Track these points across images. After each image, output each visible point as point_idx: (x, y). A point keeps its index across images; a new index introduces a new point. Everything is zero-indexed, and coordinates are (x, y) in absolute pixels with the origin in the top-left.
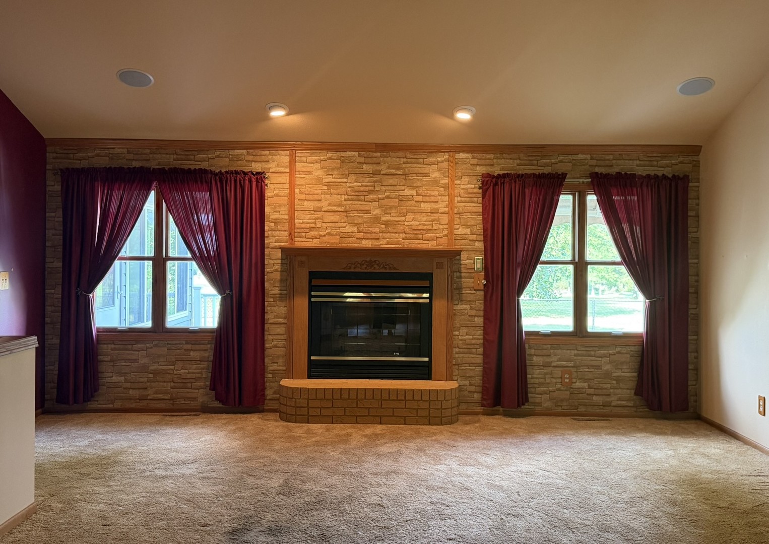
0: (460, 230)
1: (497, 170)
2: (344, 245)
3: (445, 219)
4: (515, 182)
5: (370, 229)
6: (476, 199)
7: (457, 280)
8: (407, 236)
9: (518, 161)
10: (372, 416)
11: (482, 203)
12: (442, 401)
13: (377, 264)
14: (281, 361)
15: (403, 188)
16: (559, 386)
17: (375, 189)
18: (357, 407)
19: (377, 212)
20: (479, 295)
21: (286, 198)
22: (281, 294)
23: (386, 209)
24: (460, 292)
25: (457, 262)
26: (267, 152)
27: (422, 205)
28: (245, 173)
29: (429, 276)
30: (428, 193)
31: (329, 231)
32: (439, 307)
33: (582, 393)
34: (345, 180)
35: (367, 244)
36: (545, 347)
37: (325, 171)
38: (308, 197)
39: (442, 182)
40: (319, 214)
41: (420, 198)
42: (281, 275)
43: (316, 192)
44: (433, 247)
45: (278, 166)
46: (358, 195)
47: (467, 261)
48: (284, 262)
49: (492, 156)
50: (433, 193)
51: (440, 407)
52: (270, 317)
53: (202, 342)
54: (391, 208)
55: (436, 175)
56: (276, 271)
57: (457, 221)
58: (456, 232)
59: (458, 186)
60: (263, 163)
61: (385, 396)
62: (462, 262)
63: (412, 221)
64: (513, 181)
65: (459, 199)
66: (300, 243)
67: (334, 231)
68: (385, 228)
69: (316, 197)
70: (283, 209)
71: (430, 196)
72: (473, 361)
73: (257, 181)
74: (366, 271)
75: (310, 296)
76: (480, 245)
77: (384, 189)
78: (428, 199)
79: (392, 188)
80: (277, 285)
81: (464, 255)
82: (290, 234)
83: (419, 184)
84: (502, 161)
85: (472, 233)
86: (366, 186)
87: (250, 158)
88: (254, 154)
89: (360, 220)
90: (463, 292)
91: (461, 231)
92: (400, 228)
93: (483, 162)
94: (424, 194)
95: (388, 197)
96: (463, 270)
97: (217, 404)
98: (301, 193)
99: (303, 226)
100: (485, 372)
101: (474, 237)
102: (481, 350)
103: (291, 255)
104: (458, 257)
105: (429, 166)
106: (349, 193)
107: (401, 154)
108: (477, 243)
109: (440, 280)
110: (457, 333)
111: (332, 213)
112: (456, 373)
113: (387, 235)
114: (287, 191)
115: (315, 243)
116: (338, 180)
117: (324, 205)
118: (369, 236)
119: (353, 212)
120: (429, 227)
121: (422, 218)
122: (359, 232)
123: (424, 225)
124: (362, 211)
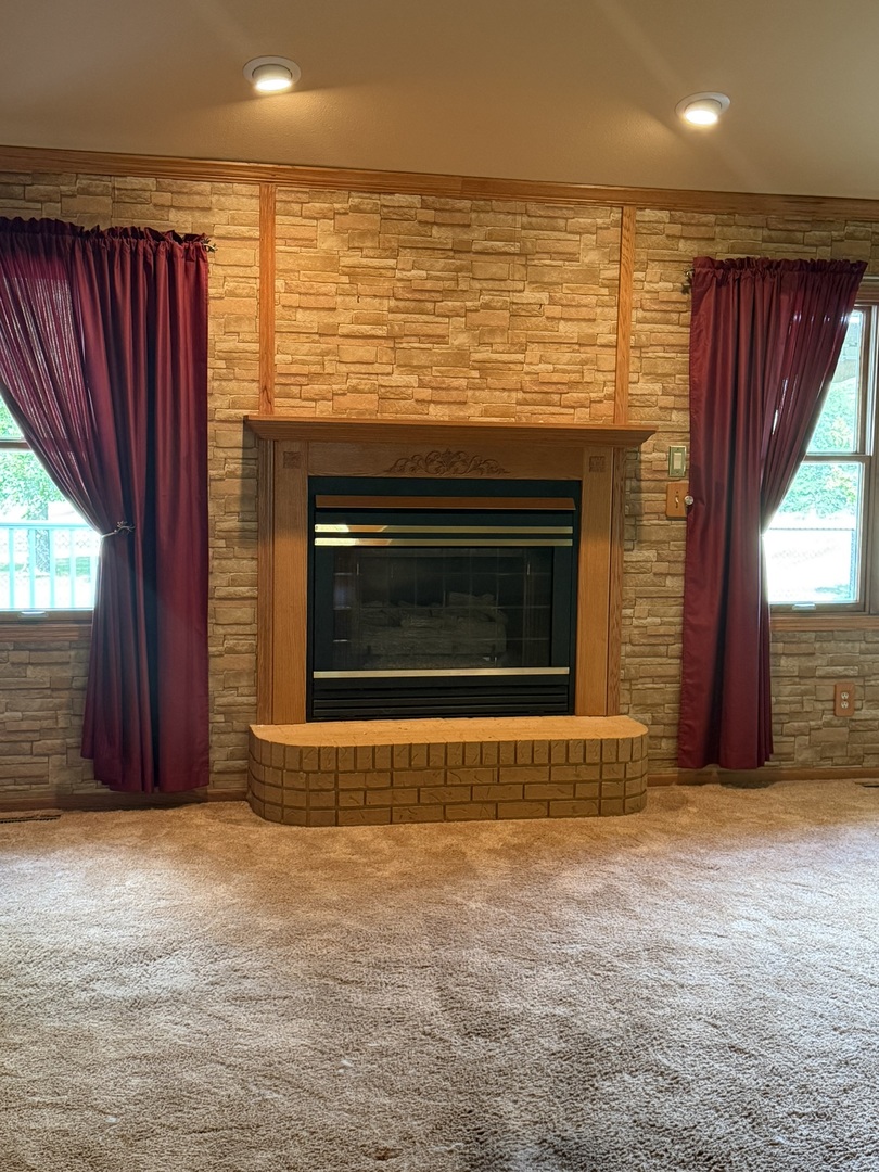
0: (640, 384)
1: (721, 252)
2: (389, 416)
3: (608, 359)
4: (763, 279)
5: (447, 380)
6: (675, 316)
7: (633, 496)
8: (528, 396)
9: (766, 233)
10: (477, 802)
11: (691, 326)
12: (626, 763)
13: (464, 461)
14: (245, 683)
15: (520, 286)
16: (828, 717)
17: (458, 285)
18: (446, 785)
19: (461, 340)
20: (678, 530)
21: (254, 302)
22: (243, 530)
23: (482, 334)
24: (638, 523)
25: (633, 456)
26: (205, 186)
27: (562, 326)
28: (157, 236)
29: (573, 489)
30: (574, 299)
31: (353, 382)
32: (594, 556)
33: (872, 730)
34: (392, 262)
35: (438, 414)
36: (805, 637)
37: (343, 241)
38: (305, 301)
39: (605, 274)
40: (330, 343)
41: (556, 311)
42: (243, 485)
43: (324, 288)
44: (582, 422)
45: (233, 221)
46: (420, 299)
47: (654, 454)
48: (251, 454)
49: (711, 218)
50: (585, 300)
51: (622, 776)
52: (219, 583)
53: (53, 645)
54: (492, 331)
55: (591, 257)
56: (231, 474)
57: (635, 365)
58: (632, 389)
59: (639, 285)
60: (197, 214)
61: (507, 757)
62: (644, 457)
63: (540, 364)
64: (758, 276)
65: (640, 314)
66: (287, 409)
67: (365, 385)
68: (480, 378)
69: (323, 301)
70: (245, 327)
71: (579, 306)
72: (660, 671)
73: (187, 257)
74: (438, 476)
75: (312, 535)
76: (680, 419)
77: (478, 286)
78: (572, 313)
79: (496, 285)
80: (235, 508)
81: (648, 442)
82: (264, 389)
83: (554, 276)
84: (731, 231)
85: (665, 393)
86: (439, 279)
87: (166, 198)
88: (175, 188)
89: (423, 359)
90: (645, 522)
91: (643, 387)
92: (512, 380)
93: (693, 231)
94: (565, 302)
95: (486, 306)
96: (644, 475)
97: (95, 788)
98: (289, 291)
99: (294, 369)
100: (686, 696)
101: (669, 401)
102: (677, 647)
103: (261, 435)
105: (578, 237)
106: (400, 293)
107: (516, 205)
108: (675, 416)
109: (596, 495)
110: (629, 612)
111: (360, 342)
112: (625, 698)
113: (484, 394)
114: (256, 284)
115: (322, 412)
116: (376, 262)
117: (343, 320)
118: (443, 395)
119: (408, 339)
120: (575, 377)
121: (559, 355)
122: (422, 385)
123: (565, 372)
124: (429, 336)
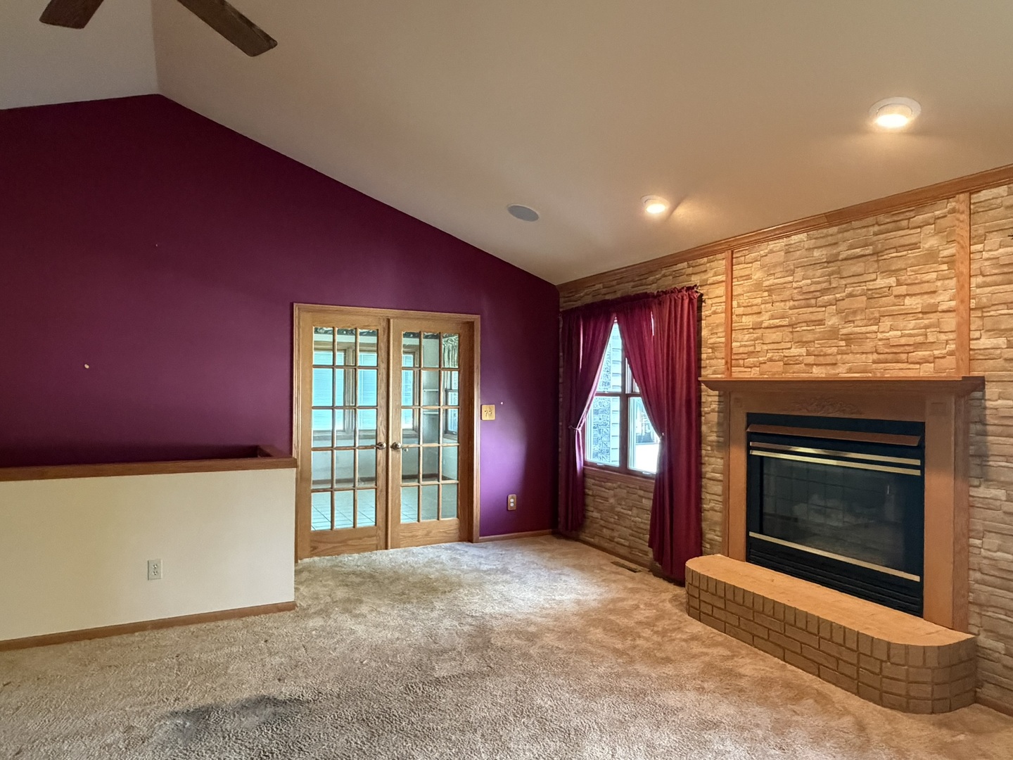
0: (982, 340)
2: (789, 376)
3: (950, 322)
5: (824, 349)
7: (978, 438)
8: (882, 357)
10: (772, 642)
12: (882, 661)
13: (832, 404)
14: (718, 529)
15: (874, 276)
17: (831, 284)
18: (754, 621)
19: (833, 321)
21: (723, 315)
22: (718, 442)
23: (847, 315)
24: (984, 463)
25: (976, 403)
26: (705, 259)
27: (908, 301)
29: (918, 429)
30: (916, 279)
31: (770, 355)
32: (939, 488)
34: (790, 279)
35: (819, 373)
37: (765, 271)
38: (747, 310)
39: (946, 253)
40: (758, 333)
41: (902, 290)
42: (719, 416)
43: (756, 302)
44: (926, 375)
45: (715, 275)
46: (809, 298)
47: (1000, 402)
50: (927, 277)
52: (707, 469)
53: (647, 488)
54: (855, 312)
55: (931, 242)
56: (713, 411)
57: (976, 324)
58: (974, 345)
59: (978, 256)
60: (702, 274)
62: (989, 404)
63: (889, 331)
65: (980, 279)
66: (739, 374)
67: (776, 356)
68: (846, 346)
69: (755, 309)
70: (720, 329)
71: (921, 283)
73: (690, 298)
74: (814, 415)
75: (749, 448)
77: (844, 283)
78: (916, 289)
79: (857, 279)
80: (715, 430)
81: (991, 390)
82: (727, 363)
83: (900, 264)
86: (818, 283)
87: (690, 270)
88: (694, 265)
89: (809, 337)
90: (991, 463)
91: (986, 342)
92: (869, 345)
94: (909, 282)
95: (851, 295)
96: (990, 420)
98: (739, 306)
99: (741, 350)
103: (727, 389)
104: (978, 394)
105: (919, 230)
106: (796, 297)
107: (871, 220)
109: (939, 437)
110: (977, 542)
111: (774, 330)
112: (974, 620)
113: (849, 357)
114: (723, 306)
115: (754, 374)
116: (782, 280)
117: (765, 319)
118: (821, 360)
119: (800, 325)
120: (920, 339)
121: (905, 323)
122: (809, 354)
123: (911, 335)
124: (813, 321)
